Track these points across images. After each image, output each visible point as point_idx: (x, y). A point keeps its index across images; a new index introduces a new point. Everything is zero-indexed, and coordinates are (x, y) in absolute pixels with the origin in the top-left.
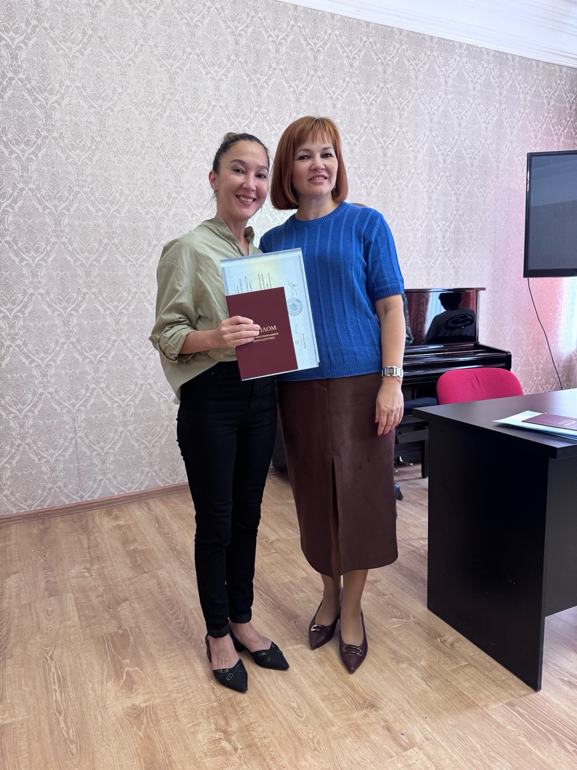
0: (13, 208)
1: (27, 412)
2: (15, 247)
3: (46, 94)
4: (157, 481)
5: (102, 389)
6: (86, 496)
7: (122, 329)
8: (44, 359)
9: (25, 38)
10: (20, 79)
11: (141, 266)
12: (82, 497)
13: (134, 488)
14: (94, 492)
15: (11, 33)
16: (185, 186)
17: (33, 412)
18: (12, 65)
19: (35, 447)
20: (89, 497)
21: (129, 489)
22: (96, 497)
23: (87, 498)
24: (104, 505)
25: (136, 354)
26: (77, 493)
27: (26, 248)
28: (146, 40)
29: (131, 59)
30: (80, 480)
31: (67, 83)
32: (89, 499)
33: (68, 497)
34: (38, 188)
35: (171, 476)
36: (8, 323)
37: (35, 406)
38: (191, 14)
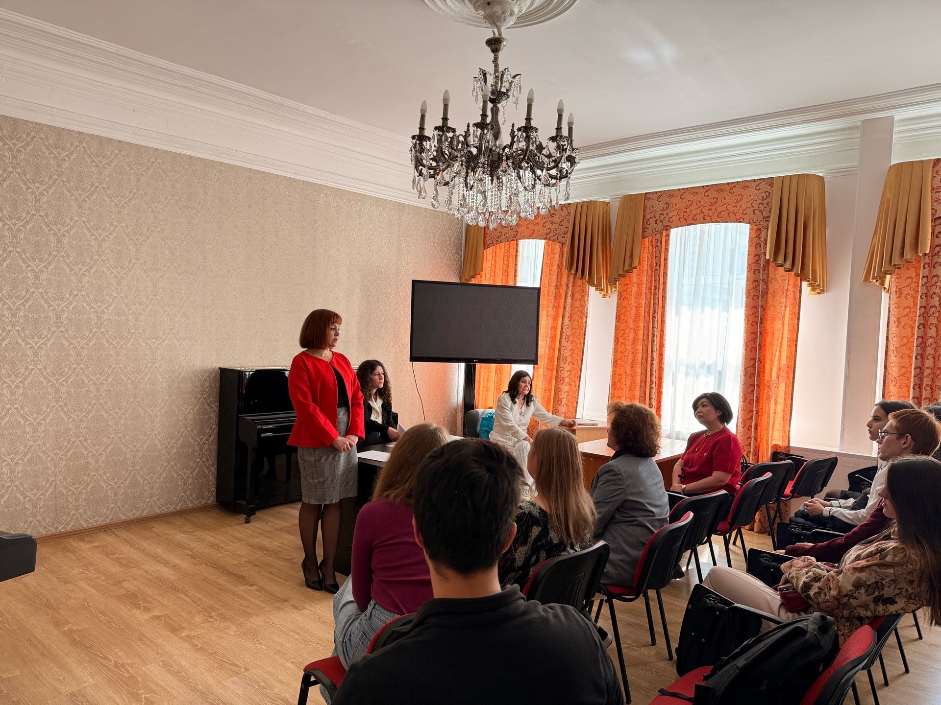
0: (24, 306)
1: (18, 460)
2: (23, 334)
3: (59, 226)
4: (120, 515)
5: (81, 441)
6: (60, 528)
7: (101, 395)
8: (37, 419)
9: (47, 188)
10: (40, 216)
11: (121, 347)
12: (56, 528)
13: (100, 521)
14: (67, 525)
15: (37, 184)
16: (160, 291)
17: (23, 460)
18: (35, 206)
19: (21, 488)
20: (62, 528)
21: (97, 521)
22: (68, 528)
23: (61, 529)
24: (75, 534)
25: (110, 414)
26: (53, 525)
27: (31, 335)
28: (138, 190)
29: (125, 203)
30: (56, 515)
31: (76, 218)
32: (63, 530)
33: (45, 528)
34: (46, 292)
35: (131, 511)
36: (10, 391)
37: (25, 455)
38: (173, 173)
